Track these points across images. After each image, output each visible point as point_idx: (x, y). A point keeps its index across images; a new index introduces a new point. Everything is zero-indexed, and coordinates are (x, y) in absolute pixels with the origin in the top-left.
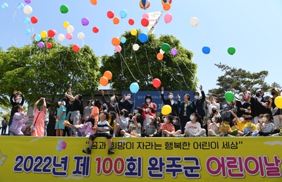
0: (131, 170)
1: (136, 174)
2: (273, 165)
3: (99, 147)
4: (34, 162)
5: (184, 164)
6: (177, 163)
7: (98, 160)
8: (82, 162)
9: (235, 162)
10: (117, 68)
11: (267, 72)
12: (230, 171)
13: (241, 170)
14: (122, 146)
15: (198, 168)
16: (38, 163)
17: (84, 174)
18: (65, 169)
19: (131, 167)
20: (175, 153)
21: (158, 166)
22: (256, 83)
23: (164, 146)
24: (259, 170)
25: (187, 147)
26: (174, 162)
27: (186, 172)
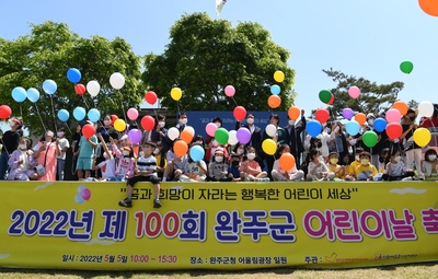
0: (190, 231)
1: (196, 236)
2: (403, 222)
3: (140, 196)
4: (41, 220)
5: (270, 221)
6: (259, 219)
7: (140, 215)
8: (114, 219)
9: (347, 218)
10: (169, 74)
11: (402, 84)
12: (339, 231)
13: (356, 230)
14: (175, 196)
15: (293, 227)
16: (46, 221)
17: (116, 237)
18: (88, 230)
19: (190, 226)
20: (257, 205)
21: (231, 224)
22: (384, 100)
23: (240, 195)
24: (383, 230)
25: (275, 196)
26: (255, 219)
27: (274, 233)
